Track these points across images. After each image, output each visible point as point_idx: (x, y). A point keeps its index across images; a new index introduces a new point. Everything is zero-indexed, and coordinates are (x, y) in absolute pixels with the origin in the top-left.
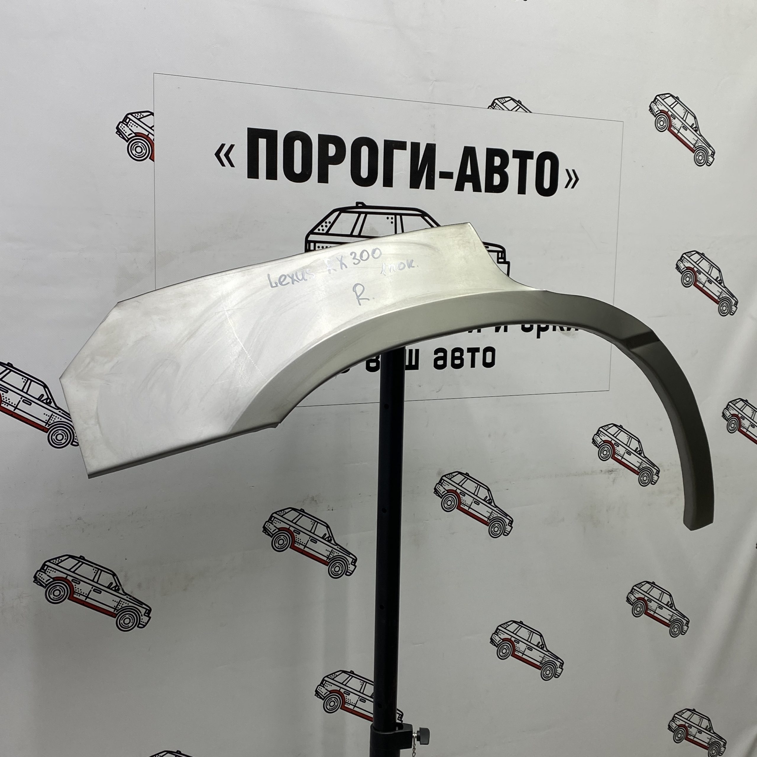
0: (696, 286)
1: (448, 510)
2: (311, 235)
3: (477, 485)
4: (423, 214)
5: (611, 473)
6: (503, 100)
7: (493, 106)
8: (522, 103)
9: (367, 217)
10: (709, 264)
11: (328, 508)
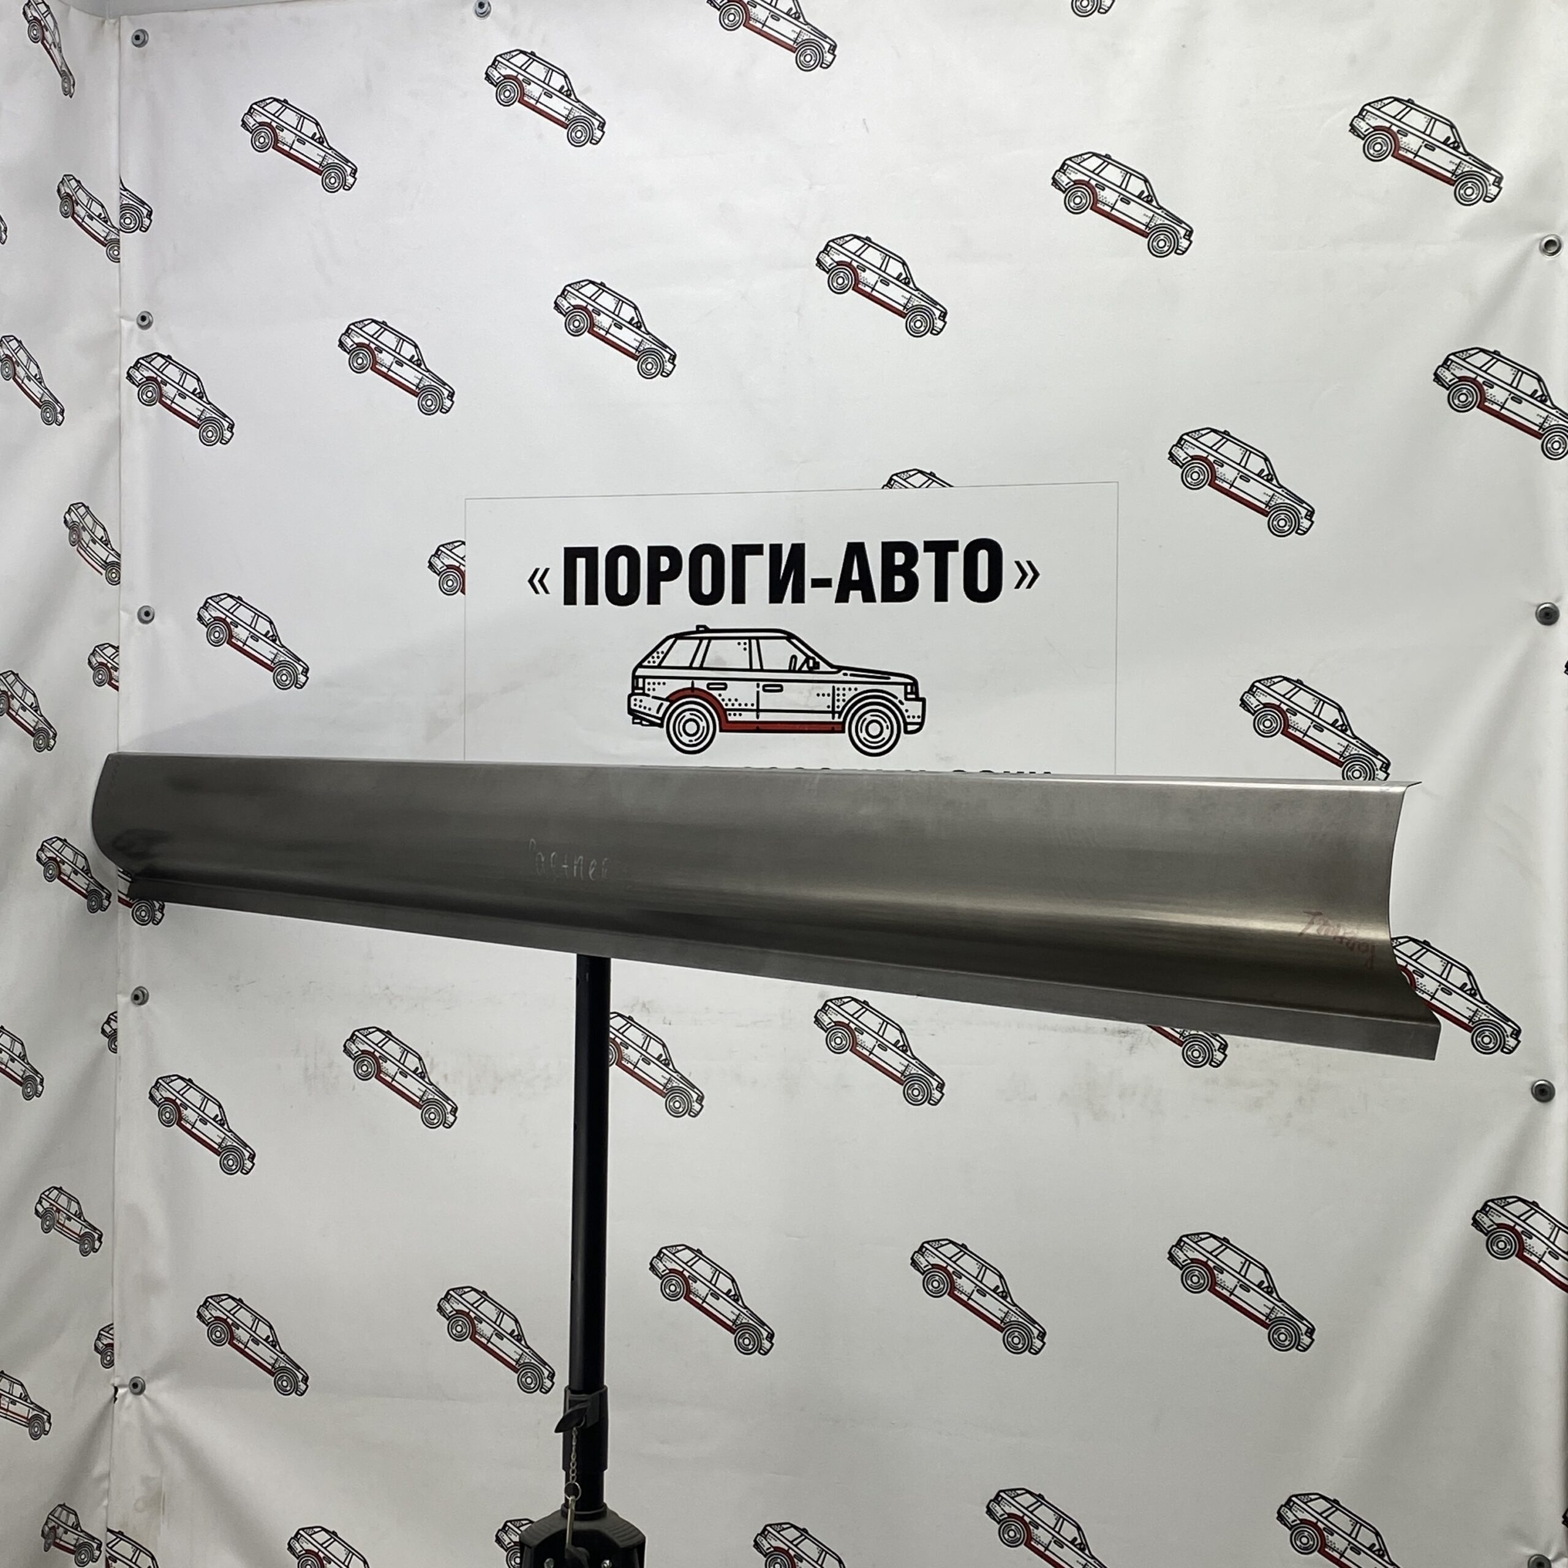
0: (1288, 734)
1: (838, 1050)
2: (639, 670)
3: (881, 1021)
4: (790, 637)
5: (1125, 1036)
6: (905, 475)
7: (890, 484)
8: (937, 475)
9: (711, 644)
10: (1312, 697)
11: (664, 1021)
